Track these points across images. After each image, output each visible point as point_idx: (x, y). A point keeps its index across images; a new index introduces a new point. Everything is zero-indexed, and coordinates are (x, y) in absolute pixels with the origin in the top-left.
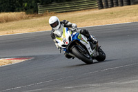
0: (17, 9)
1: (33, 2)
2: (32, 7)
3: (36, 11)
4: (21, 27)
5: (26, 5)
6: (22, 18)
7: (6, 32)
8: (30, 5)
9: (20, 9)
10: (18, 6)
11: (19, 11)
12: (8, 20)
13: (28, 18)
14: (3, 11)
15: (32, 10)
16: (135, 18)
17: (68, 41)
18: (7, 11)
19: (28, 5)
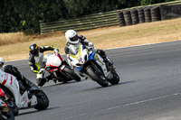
0: (12, 29)
1: (34, 19)
2: (32, 26)
3: (37, 31)
4: (18, 52)
5: (24, 23)
6: (19, 41)
9: (17, 28)
10: (14, 25)
15: (32, 30)
16: (167, 36)
17: (83, 60)
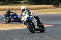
0: (50, 4)
1: (57, 1)
2: (57, 3)
3: (58, 5)
4: (51, 12)
5: (54, 2)
6: (52, 8)
7: (44, 13)
8: (56, 2)
9: (51, 4)
10: (51, 3)
11: (51, 5)
12: (45, 8)
13: (54, 8)
14: (44, 4)
15: (56, 5)
18: (46, 4)
19: (55, 2)
